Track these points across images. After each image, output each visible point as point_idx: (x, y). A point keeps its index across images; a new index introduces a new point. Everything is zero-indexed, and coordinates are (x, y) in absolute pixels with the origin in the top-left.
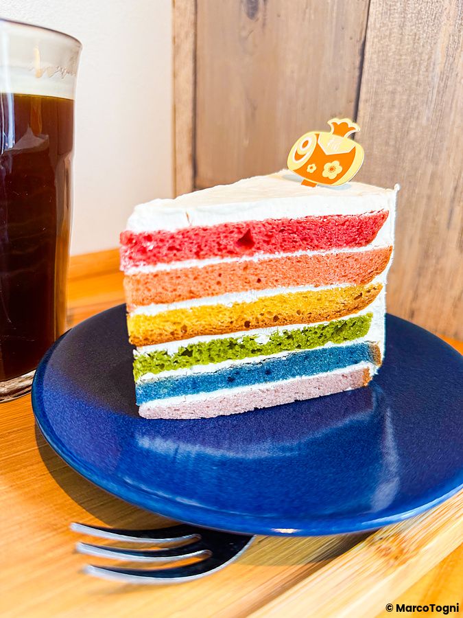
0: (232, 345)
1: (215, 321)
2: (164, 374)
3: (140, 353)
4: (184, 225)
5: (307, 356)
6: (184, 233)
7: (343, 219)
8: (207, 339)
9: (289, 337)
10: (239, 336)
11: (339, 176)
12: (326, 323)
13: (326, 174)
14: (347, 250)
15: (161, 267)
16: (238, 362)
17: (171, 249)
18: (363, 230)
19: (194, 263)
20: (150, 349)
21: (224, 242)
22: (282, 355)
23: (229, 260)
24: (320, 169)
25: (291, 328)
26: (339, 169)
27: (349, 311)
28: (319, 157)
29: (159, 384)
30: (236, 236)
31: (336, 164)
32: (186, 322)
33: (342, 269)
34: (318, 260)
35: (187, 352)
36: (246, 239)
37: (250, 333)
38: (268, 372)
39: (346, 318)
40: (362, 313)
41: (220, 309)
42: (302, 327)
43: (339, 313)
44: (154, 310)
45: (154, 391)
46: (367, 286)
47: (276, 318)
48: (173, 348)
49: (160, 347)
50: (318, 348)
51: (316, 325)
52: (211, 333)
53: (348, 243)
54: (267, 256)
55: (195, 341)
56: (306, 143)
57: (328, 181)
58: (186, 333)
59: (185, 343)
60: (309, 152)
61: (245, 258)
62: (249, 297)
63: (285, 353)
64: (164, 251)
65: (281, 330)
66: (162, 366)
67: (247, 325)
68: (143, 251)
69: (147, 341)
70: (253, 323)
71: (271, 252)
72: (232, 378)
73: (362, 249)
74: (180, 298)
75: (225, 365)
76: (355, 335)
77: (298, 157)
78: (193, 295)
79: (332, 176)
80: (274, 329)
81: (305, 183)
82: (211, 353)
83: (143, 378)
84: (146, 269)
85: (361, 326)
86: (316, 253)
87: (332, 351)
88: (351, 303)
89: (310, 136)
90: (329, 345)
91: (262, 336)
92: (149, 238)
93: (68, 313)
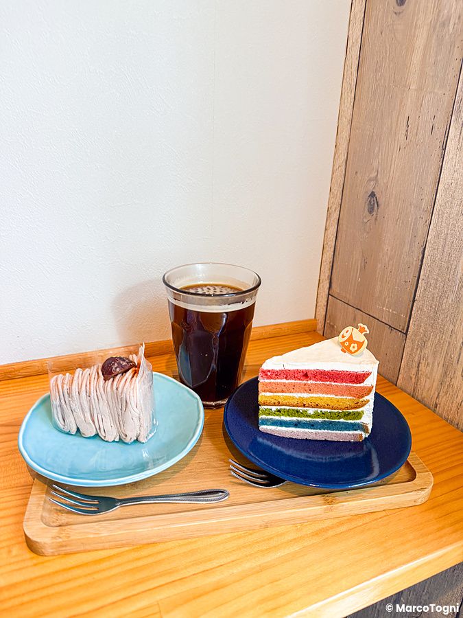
0: (297, 411)
1: (291, 402)
2: (270, 417)
3: (262, 408)
4: (282, 368)
5: (331, 423)
6: (281, 371)
7: (348, 373)
8: (288, 408)
9: (323, 413)
10: (301, 409)
11: (355, 351)
12: (340, 411)
13: (351, 348)
14: (351, 384)
15: (272, 381)
16: (299, 419)
17: (276, 375)
18: (360, 378)
19: (284, 381)
20: (266, 407)
21: (296, 375)
22: (320, 420)
23: (298, 381)
24: (350, 345)
25: (324, 410)
26: (356, 349)
27: (352, 408)
28: (351, 340)
29: (267, 420)
30: (301, 374)
31: (356, 345)
32: (279, 400)
33: (349, 391)
34: (337, 386)
35: (279, 411)
36: (306, 375)
37: (305, 409)
38: (313, 425)
39: (351, 411)
40: (359, 410)
41: (293, 398)
42: (329, 411)
43: (347, 408)
44: (268, 394)
45: (266, 422)
46: (361, 400)
47: (317, 405)
48: (274, 408)
49: (269, 407)
50: (336, 420)
51: (336, 411)
52: (289, 406)
53: (350, 382)
54: (314, 382)
55: (283, 407)
56: (348, 331)
57: (351, 352)
58: (279, 404)
59: (279, 408)
60: (347, 336)
61: (305, 382)
62: (306, 395)
63: (321, 419)
64: (274, 376)
65: (319, 410)
66: (269, 414)
67: (304, 405)
68: (267, 375)
69: (265, 404)
70: (307, 405)
71: (315, 381)
72: (297, 424)
73: (359, 385)
74: (278, 392)
75: (295, 419)
76: (354, 419)
77: (343, 337)
78: (283, 392)
79: (353, 351)
80: (316, 409)
81: (342, 350)
82: (289, 413)
83: (262, 417)
84: (267, 381)
85: (359, 415)
86: (336, 384)
87: (343, 423)
88: (353, 405)
89: (349, 328)
90: (342, 420)
91: (311, 411)
92: (269, 371)
93: (244, 369)
